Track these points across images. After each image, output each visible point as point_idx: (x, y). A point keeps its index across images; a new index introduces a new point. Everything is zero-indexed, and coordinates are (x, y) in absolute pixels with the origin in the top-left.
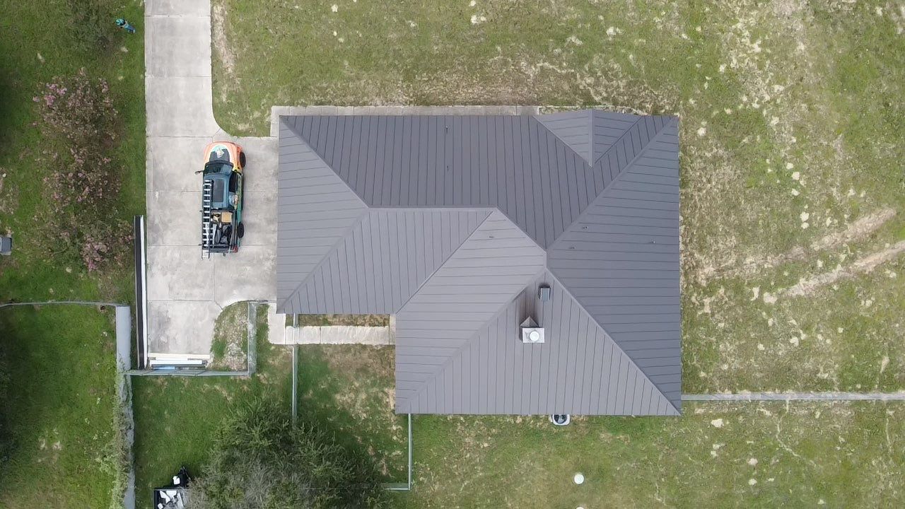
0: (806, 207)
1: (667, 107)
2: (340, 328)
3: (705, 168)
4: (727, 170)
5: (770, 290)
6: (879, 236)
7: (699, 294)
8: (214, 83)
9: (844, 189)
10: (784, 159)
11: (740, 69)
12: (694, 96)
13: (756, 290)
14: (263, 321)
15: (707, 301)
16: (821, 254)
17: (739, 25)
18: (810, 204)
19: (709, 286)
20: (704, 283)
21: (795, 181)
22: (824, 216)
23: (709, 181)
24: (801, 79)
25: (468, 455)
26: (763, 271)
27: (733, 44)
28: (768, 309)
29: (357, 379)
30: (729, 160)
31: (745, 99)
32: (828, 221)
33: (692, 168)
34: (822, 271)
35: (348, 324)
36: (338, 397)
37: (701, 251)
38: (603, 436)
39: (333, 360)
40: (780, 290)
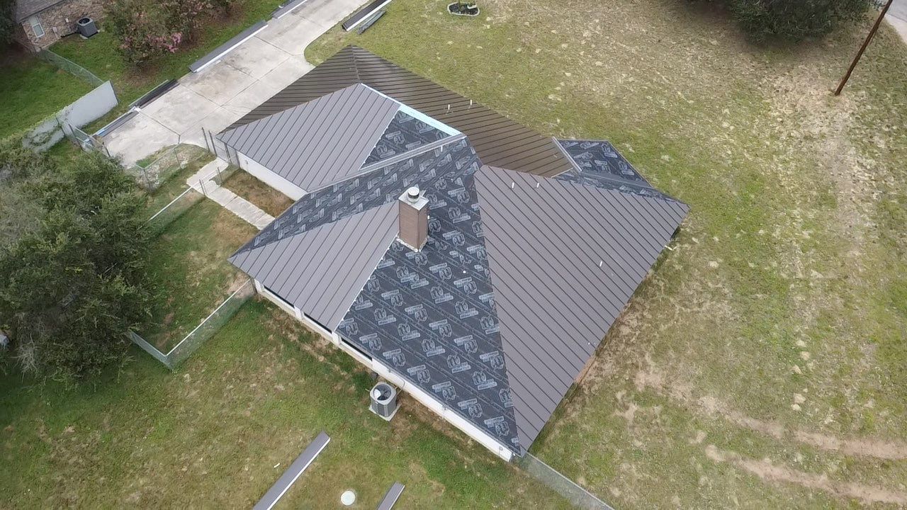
0: (806, 390)
1: (688, 230)
2: (252, 206)
3: (701, 293)
4: (725, 309)
5: (720, 447)
6: (893, 469)
7: (629, 395)
8: (326, 33)
9: (861, 396)
10: (798, 335)
11: (780, 242)
12: (721, 236)
13: (701, 436)
14: (197, 165)
15: (634, 407)
16: (806, 449)
17: (795, 212)
18: (812, 391)
19: (644, 394)
20: (640, 389)
21: (802, 360)
22: (825, 410)
23: (700, 305)
24: (846, 277)
25: (254, 385)
26: (721, 419)
27: (783, 221)
28: (708, 465)
29: (224, 251)
30: (732, 301)
31: (775, 264)
32: (829, 420)
33: (687, 286)
34: (798, 466)
35: (261, 208)
36: (193, 253)
37: (655, 357)
38: (412, 466)
39: (220, 225)
40: (733, 454)
